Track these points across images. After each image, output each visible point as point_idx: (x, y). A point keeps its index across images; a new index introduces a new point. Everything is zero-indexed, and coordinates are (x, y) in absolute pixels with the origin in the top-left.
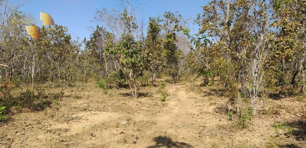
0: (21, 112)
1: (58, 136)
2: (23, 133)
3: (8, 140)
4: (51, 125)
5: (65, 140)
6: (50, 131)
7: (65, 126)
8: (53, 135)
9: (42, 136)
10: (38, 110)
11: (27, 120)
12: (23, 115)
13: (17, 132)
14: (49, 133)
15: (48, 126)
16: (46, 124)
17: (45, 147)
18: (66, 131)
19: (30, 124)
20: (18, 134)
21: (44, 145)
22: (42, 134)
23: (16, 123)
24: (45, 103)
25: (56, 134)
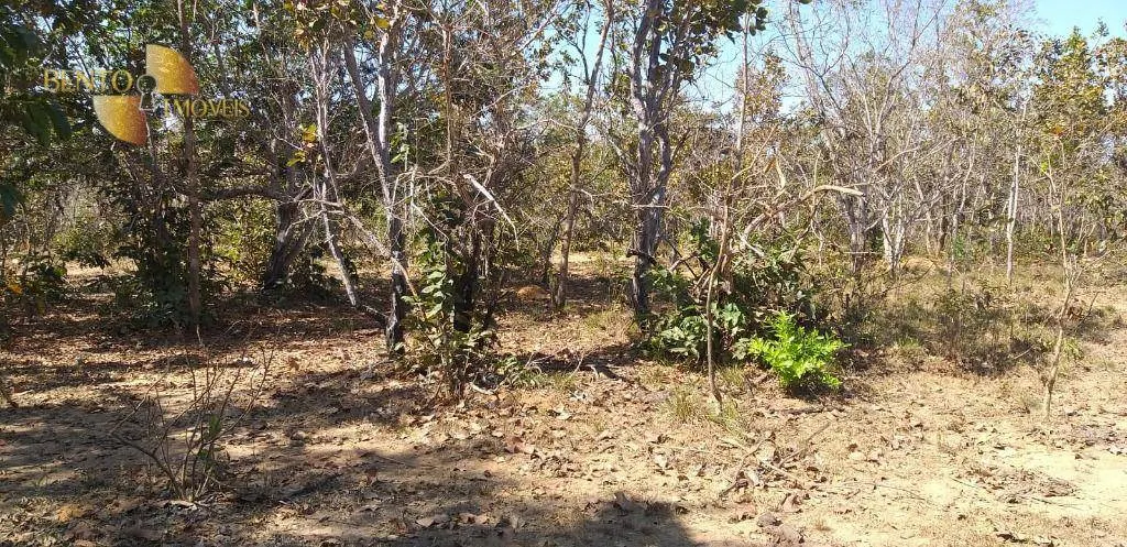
0: (918, 369)
1: (1002, 507)
2: (876, 458)
3: (810, 469)
4: (1002, 448)
5: (1021, 537)
6: (983, 475)
7: (1058, 464)
8: (989, 497)
9: (939, 489)
10: (982, 372)
11: (922, 405)
12: (915, 383)
13: (853, 448)
14: (976, 478)
15: (986, 448)
16: (983, 437)
17: (925, 541)
18: (1055, 490)
19: (920, 426)
20: (855, 455)
21: (924, 532)
22: (946, 480)
23: (874, 407)
24: (1020, 345)
25: (999, 492)
